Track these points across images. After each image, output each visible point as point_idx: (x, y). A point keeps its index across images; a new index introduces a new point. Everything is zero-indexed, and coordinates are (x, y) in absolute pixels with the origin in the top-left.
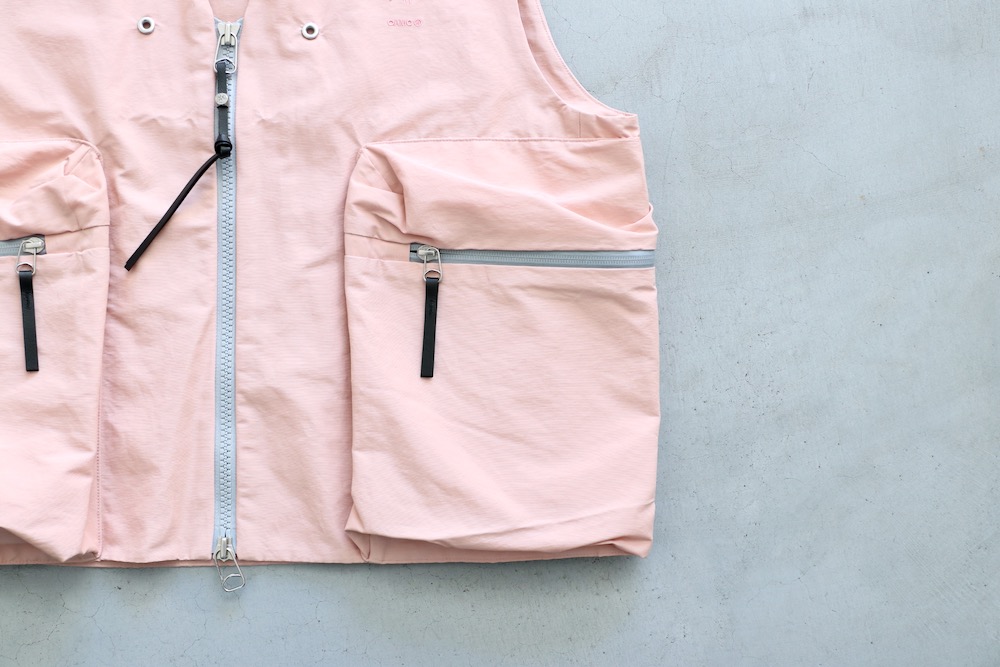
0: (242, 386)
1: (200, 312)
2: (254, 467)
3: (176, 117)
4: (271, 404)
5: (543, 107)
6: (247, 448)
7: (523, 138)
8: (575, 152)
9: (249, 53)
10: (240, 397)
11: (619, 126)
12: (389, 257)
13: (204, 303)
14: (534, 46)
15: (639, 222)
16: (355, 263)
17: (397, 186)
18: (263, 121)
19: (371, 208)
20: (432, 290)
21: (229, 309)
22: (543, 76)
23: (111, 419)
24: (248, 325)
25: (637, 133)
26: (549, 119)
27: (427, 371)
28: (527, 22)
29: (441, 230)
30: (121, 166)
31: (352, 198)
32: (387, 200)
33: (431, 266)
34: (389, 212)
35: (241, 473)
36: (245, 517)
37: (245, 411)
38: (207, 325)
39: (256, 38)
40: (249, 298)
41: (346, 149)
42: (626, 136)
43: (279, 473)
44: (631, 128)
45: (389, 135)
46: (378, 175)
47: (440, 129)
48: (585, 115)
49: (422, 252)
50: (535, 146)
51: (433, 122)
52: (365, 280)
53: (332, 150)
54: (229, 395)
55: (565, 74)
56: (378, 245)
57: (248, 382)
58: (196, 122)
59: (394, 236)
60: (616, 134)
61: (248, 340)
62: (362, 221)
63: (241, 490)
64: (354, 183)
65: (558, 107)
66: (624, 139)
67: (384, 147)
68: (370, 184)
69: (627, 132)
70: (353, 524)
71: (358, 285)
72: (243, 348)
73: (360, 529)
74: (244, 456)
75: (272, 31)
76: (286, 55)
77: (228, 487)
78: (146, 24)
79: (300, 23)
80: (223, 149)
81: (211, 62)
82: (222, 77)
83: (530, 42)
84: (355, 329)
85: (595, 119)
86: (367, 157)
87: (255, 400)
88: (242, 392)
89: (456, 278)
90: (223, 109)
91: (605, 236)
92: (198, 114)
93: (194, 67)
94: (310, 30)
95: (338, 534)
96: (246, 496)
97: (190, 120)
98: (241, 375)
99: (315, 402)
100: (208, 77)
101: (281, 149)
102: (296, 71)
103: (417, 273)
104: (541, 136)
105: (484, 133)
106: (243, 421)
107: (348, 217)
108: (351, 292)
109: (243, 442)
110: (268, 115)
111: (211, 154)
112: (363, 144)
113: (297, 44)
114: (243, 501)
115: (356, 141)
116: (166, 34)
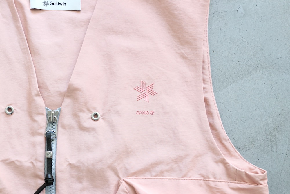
3: (25, 161)
5: (217, 162)
7: (205, 178)
9: (64, 127)
11: (258, 179)
14: (212, 127)
18: (70, 164)
22: (217, 144)
25: (266, 181)
26: (219, 169)
28: (209, 113)
39: (66, 118)
41: (113, 180)
42: (261, 184)
44: (263, 179)
45: (136, 174)
47: (162, 173)
48: (239, 171)
50: (212, 184)
51: (159, 169)
53: (106, 181)
55: (229, 144)
58: (35, 164)
60: (255, 183)
65: (225, 164)
66: (260, 186)
67: (132, 181)
69: (261, 182)
75: (76, 116)
76: (83, 129)
78: (10, 109)
79: (90, 111)
80: (49, 181)
81: (43, 131)
82: (49, 141)
83: (210, 124)
85: (244, 173)
86: (123, 186)
92: (36, 160)
93: (34, 133)
94: (96, 115)
97: (32, 163)
100: (41, 140)
101: (79, 179)
102: (87, 137)
104: (215, 178)
105: (185, 175)
110: (73, 161)
111: (42, 182)
112: (122, 179)
113: (88, 123)
115: (119, 177)
116: (20, 114)
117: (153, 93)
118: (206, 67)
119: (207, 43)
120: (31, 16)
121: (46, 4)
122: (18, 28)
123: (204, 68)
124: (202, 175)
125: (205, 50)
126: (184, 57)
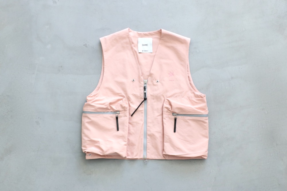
0: (148, 133)
1: (142, 123)
2: (149, 145)
3: (138, 94)
4: (152, 136)
5: (192, 93)
6: (148, 142)
7: (189, 98)
8: (196, 100)
9: (149, 85)
10: (147, 135)
11: (203, 97)
12: (169, 115)
13: (142, 121)
14: (190, 84)
15: (206, 110)
16: (164, 116)
17: (170, 105)
18: (151, 95)
19: (167, 108)
20: (175, 120)
21: (146, 122)
22: (192, 88)
23: (129, 138)
24: (149, 124)
25: (205, 97)
26: (193, 95)
27: (175, 131)
28: (189, 80)
29: (177, 111)
30: (130, 101)
31: (164, 106)
32: (169, 107)
33: (175, 116)
34: (169, 109)
35: (147, 146)
36: (148, 152)
37: (148, 137)
38: (143, 124)
39: (150, 82)
40: (149, 120)
41: (163, 99)
43: (153, 146)
44: (204, 97)
45: (169, 97)
46: (168, 103)
47: (177, 96)
48: (198, 95)
49: (174, 114)
50: (191, 99)
51: (176, 95)
52: (166, 118)
53: (161, 99)
54: (146, 135)
55: (195, 88)
56: (168, 113)
57: (149, 133)
59: (170, 112)
60: (202, 98)
61: (149, 127)
62: (165, 110)
63: (147, 148)
64: (164, 104)
65: (194, 93)
67: (168, 99)
68: (167, 104)
70: (164, 153)
71: (165, 119)
72: (148, 128)
73: (165, 154)
74: (148, 143)
75: (152, 81)
76: (154, 85)
77: (145, 148)
78: (134, 80)
79: (156, 80)
80: (145, 99)
81: (143, 86)
82: (145, 88)
83: (190, 83)
84: (164, 125)
86: (166, 100)
87: (150, 135)
88: (148, 134)
89: (179, 118)
90: (145, 93)
91: (201, 112)
92: (141, 94)
93: (140, 87)
94: (158, 81)
95: (161, 155)
96: (148, 149)
97: (140, 95)
98: (148, 132)
99: (158, 136)
100: (143, 88)
101: (153, 99)
102: (156, 87)
103: (173, 117)
104: (191, 97)
105: (183, 97)
106: (148, 138)
107: (163, 109)
108: (164, 120)
109: (148, 141)
110: (152, 94)
111: (143, 100)
113: (155, 83)
114: (147, 150)
115: (164, 98)
116: (136, 82)
117: (173, 75)
118: (188, 67)
119: (188, 61)
120: (139, 54)
121: (143, 51)
122: (135, 58)
123: (187, 68)
124: (188, 97)
125: (188, 62)
126: (182, 65)
